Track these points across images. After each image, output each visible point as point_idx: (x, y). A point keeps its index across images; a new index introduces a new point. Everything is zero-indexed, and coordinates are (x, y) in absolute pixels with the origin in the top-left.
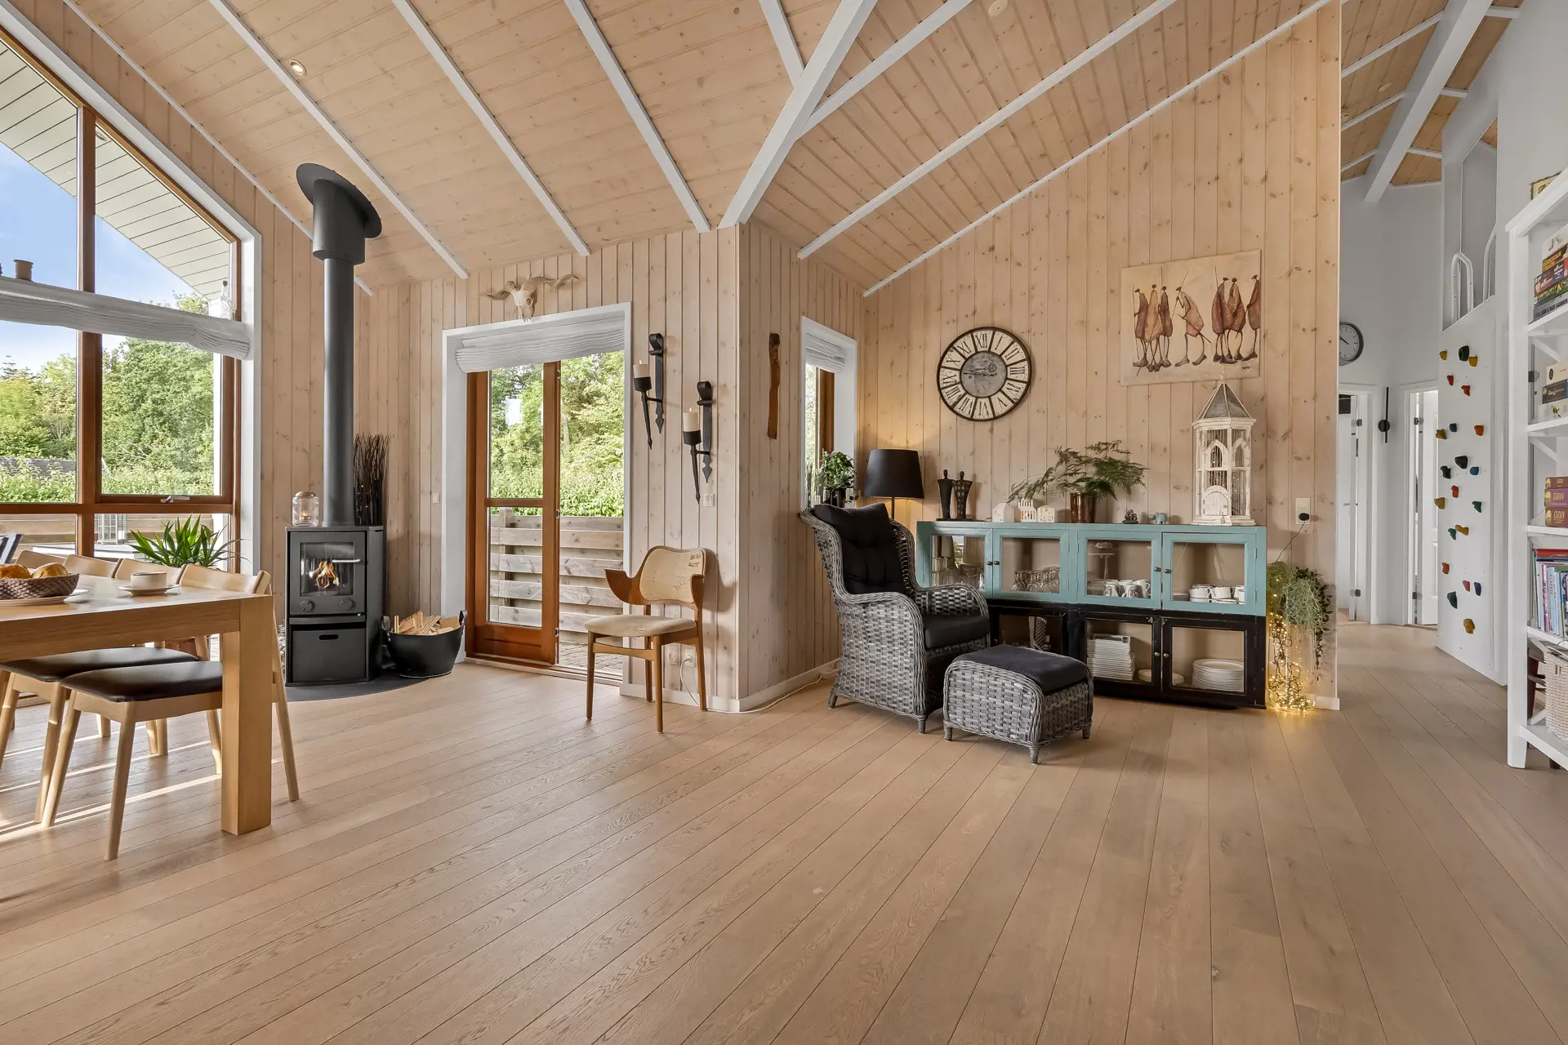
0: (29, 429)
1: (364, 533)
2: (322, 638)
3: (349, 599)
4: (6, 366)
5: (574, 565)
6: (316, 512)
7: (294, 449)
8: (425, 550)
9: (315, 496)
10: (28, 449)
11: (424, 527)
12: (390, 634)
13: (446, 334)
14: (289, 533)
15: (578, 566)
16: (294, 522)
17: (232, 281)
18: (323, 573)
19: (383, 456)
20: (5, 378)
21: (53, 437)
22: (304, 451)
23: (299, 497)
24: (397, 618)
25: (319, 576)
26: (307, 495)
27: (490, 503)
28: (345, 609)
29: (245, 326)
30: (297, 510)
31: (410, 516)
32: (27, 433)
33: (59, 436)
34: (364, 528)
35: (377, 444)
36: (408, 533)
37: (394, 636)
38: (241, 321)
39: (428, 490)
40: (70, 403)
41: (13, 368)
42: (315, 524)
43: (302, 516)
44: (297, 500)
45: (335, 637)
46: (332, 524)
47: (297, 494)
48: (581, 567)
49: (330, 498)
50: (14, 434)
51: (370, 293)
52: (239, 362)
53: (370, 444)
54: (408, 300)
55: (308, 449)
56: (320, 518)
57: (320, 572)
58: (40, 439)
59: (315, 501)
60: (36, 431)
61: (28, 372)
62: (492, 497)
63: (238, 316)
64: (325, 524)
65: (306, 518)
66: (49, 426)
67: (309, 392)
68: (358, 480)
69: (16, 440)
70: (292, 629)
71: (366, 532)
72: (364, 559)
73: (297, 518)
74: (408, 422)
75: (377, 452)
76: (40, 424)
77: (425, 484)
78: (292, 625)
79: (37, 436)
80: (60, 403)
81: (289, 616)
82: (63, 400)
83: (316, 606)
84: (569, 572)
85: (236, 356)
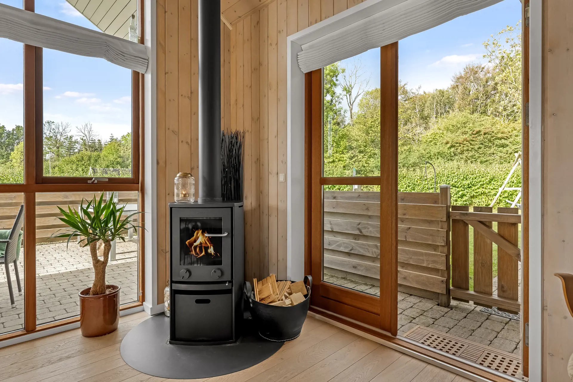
0: (117, 159)
1: (230, 209)
2: (198, 301)
3: (219, 269)
4: (111, 138)
5: (365, 228)
6: (192, 191)
7: (180, 142)
8: (273, 220)
9: (192, 176)
10: (116, 166)
11: (272, 201)
12: (252, 300)
13: (290, 38)
14: (171, 208)
15: (368, 228)
16: (176, 199)
17: (138, 15)
18: (198, 243)
19: (240, 146)
20: (110, 142)
21: (123, 162)
22: (187, 143)
23: (180, 177)
24: (255, 280)
25: (195, 244)
26: (185, 176)
27: (325, 181)
28: (215, 278)
29: (146, 48)
30: (178, 189)
31: (260, 193)
32: (116, 160)
33: (126, 161)
34: (229, 204)
35: (237, 138)
36: (260, 206)
37: (254, 302)
38: (144, 44)
39: (275, 171)
40: (129, 149)
41: (113, 138)
42: (192, 200)
43: (182, 193)
44: (178, 180)
45: (207, 301)
46: (204, 201)
47: (178, 175)
48: (371, 229)
49: (204, 178)
50: (112, 161)
51: (231, 28)
52: (143, 75)
53: (232, 138)
54: (258, 23)
55: (189, 142)
56: (196, 195)
57: (195, 241)
58: (120, 162)
59: (191, 180)
60: (119, 160)
61: (117, 139)
62: (325, 176)
63: (142, 41)
64: (200, 201)
65: (185, 195)
66: (123, 158)
67: (190, 98)
68: (224, 165)
69: (113, 163)
70: (174, 293)
71: (232, 208)
72: (230, 233)
73: (178, 195)
74: (259, 118)
75: (236, 144)
76: (120, 157)
77: (273, 168)
78: (174, 290)
79: (119, 161)
80: (126, 150)
81: (172, 282)
82: (127, 148)
83: (192, 274)
84: (361, 232)
85: (141, 71)
